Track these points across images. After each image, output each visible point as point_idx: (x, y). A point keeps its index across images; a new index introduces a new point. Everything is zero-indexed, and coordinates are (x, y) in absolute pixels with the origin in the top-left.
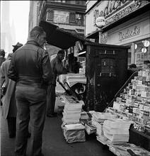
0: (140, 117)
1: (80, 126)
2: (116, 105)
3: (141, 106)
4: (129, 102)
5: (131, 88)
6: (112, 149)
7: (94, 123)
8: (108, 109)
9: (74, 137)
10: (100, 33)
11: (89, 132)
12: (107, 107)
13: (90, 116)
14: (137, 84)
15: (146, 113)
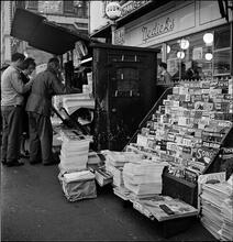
0: (177, 156)
1: (87, 175)
2: (142, 140)
3: (179, 139)
4: (160, 134)
5: (163, 112)
6: (138, 206)
7: (110, 168)
8: (130, 146)
9: (79, 192)
10: (113, 29)
11: (101, 182)
12: (127, 142)
13: (103, 158)
14: (172, 106)
15: (186, 150)
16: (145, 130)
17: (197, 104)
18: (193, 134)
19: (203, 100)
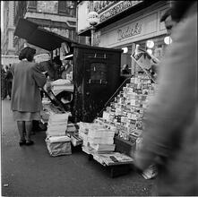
0: (127, 126)
1: (66, 138)
2: (106, 115)
3: (129, 114)
4: (118, 111)
5: (122, 96)
6: (96, 157)
7: (81, 134)
8: (98, 120)
9: (59, 150)
11: (75, 144)
12: (95, 117)
14: (128, 92)
15: (133, 122)
16: (109, 108)
17: (144, 91)
18: (138, 111)
19: (148, 88)
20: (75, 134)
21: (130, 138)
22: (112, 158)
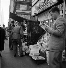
5: (43, 37)
10: (35, 16)
12: (34, 44)
13: (28, 47)
14: (45, 35)
16: (39, 41)
18: (48, 42)
20: (27, 49)
21: (44, 51)
22: (38, 58)
